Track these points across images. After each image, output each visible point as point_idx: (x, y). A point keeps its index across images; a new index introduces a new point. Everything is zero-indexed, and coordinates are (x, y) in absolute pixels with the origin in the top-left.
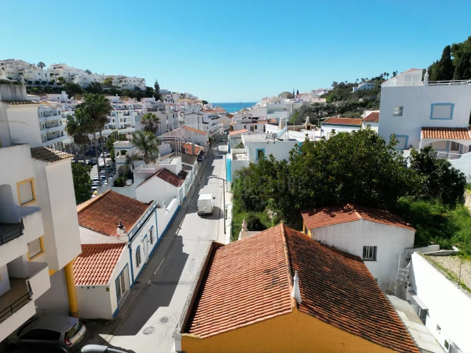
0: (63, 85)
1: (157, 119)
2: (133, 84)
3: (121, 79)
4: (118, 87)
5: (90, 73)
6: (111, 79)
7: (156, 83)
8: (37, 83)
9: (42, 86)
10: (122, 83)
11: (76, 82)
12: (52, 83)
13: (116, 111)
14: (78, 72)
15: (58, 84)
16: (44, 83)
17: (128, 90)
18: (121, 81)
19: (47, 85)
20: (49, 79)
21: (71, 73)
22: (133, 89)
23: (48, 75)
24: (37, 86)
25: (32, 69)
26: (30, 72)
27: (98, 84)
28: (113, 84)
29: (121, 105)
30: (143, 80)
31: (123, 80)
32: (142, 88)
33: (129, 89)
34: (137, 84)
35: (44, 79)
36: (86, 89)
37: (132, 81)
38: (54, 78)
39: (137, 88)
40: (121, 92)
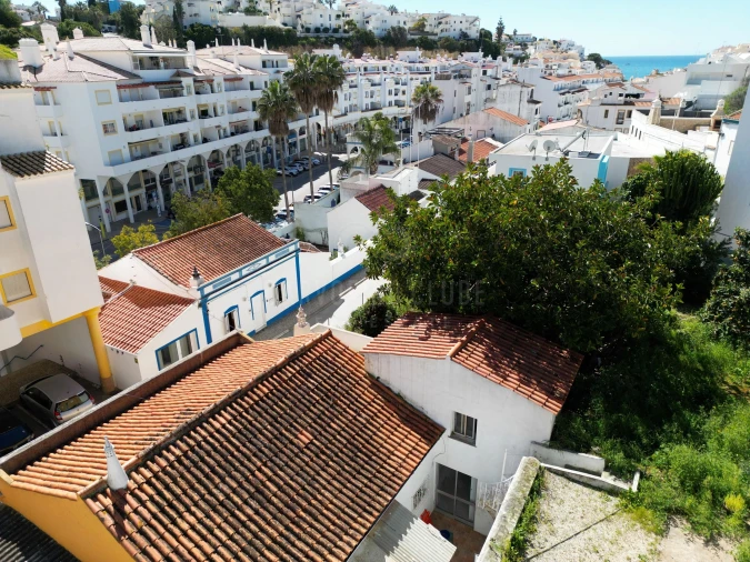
0: (351, 33)
1: (437, 95)
2: (458, 27)
3: (441, 19)
4: (433, 34)
5: (393, 10)
6: (424, 19)
7: (501, 24)
8: (317, 30)
9: (323, 35)
10: (441, 27)
11: (370, 27)
12: (336, 31)
13: (410, 76)
14: (375, 11)
15: (345, 31)
16: (326, 30)
17: (447, 39)
18: (440, 23)
19: (330, 33)
20: (334, 23)
21: (367, 13)
22: (457, 37)
23: (333, 17)
24: (316, 34)
25: (312, 9)
26: (310, 13)
27: (401, 30)
28: (427, 29)
29: (420, 66)
30: (477, 19)
31: (443, 21)
32: (474, 34)
33: (452, 36)
34: (464, 27)
35: (327, 24)
36: (383, 39)
37: (458, 22)
38: (341, 22)
39: (464, 35)
40: (435, 42)
